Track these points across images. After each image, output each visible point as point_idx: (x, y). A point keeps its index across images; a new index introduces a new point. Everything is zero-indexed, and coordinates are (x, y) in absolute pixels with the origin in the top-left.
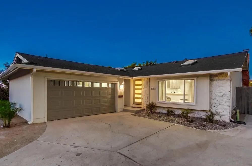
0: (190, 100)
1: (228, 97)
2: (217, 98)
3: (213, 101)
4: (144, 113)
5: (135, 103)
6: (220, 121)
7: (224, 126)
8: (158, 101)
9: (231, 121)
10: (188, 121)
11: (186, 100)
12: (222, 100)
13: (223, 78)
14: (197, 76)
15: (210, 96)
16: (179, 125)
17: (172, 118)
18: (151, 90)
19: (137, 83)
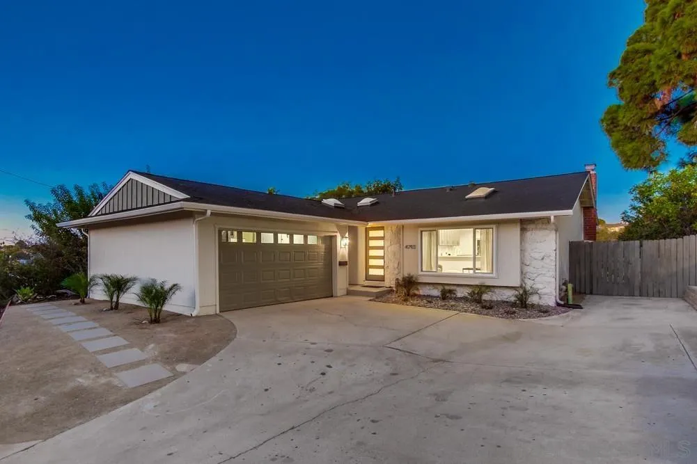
0: (484, 268)
1: (552, 260)
2: (534, 263)
3: (527, 269)
4: (393, 296)
5: (368, 278)
6: (539, 306)
7: (546, 312)
8: (422, 271)
9: (558, 305)
10: (484, 307)
11: (477, 269)
12: (543, 267)
13: (544, 226)
14: (499, 223)
15: (521, 259)
16: (467, 314)
17: (453, 303)
18: (405, 249)
19: (372, 234)
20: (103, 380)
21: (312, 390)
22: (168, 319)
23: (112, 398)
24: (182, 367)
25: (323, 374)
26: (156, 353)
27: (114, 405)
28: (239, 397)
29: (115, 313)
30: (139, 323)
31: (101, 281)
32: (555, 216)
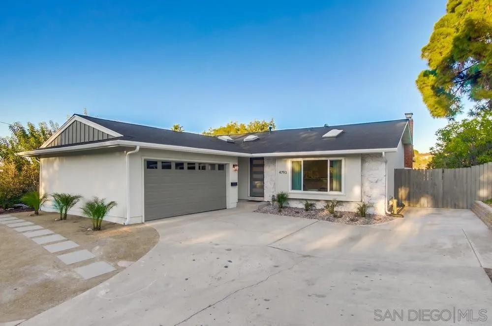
1: (383, 183)
2: (371, 185)
3: (365, 189)
4: (271, 209)
5: (252, 194)
6: (374, 215)
7: (379, 219)
9: (387, 215)
10: (335, 217)
12: (376, 187)
13: (378, 159)
14: (346, 156)
15: (362, 182)
16: (324, 221)
17: (314, 214)
18: (279, 174)
19: (255, 162)
20: (64, 274)
21: (219, 279)
22: (107, 227)
23: (73, 287)
24: (122, 263)
25: (226, 267)
26: (102, 253)
27: (75, 293)
28: (167, 285)
29: (64, 222)
30: (84, 230)
31: (53, 198)
32: (385, 152)
